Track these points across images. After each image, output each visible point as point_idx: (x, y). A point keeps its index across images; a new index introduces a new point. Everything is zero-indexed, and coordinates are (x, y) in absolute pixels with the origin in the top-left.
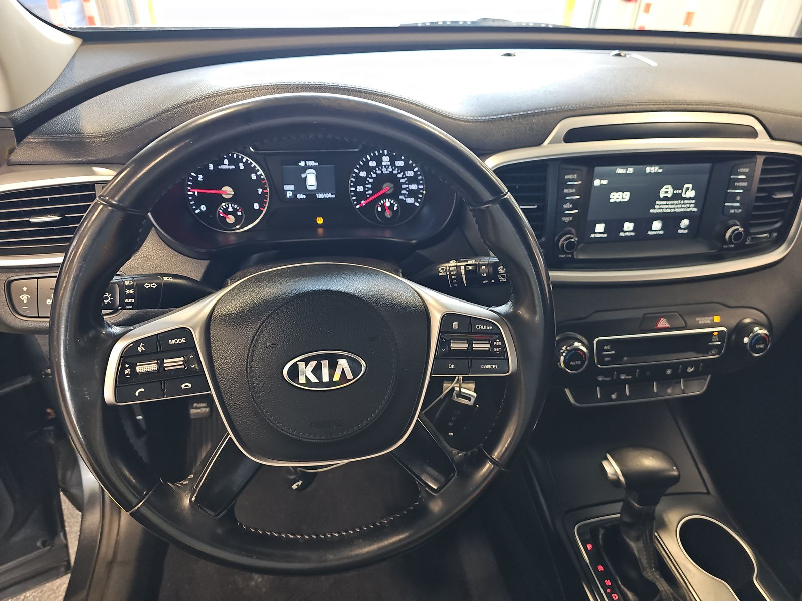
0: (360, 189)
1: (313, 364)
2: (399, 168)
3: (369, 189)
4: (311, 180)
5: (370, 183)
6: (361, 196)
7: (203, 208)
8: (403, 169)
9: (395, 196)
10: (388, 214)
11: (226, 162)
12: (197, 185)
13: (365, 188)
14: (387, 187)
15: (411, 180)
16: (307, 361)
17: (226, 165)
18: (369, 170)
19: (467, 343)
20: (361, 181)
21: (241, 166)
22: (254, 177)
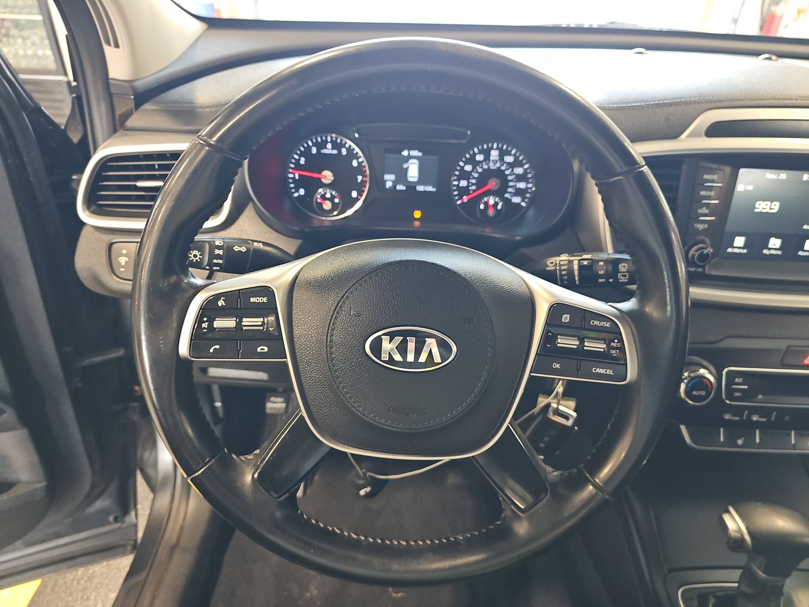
0: (463, 183)
1: (398, 339)
2: (508, 164)
3: (473, 184)
4: (413, 171)
5: (474, 178)
6: (464, 191)
7: (302, 192)
8: (512, 165)
9: (500, 193)
10: (491, 212)
11: (329, 146)
12: (298, 167)
13: (469, 182)
14: (493, 184)
15: (519, 178)
16: (392, 336)
17: (329, 150)
18: (475, 164)
19: (578, 340)
20: (465, 175)
21: (344, 152)
22: (355, 163)
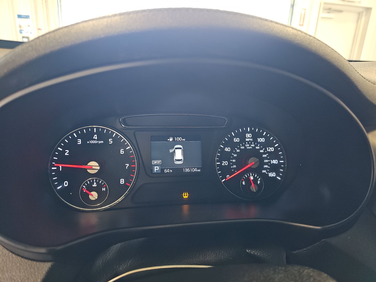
0: (225, 163)
2: (261, 143)
3: (234, 164)
4: (179, 155)
5: (234, 158)
6: (226, 170)
7: (66, 184)
8: (264, 145)
9: (258, 170)
10: (253, 188)
11: (95, 137)
12: (62, 159)
13: (229, 162)
14: (252, 162)
15: (272, 156)
17: (95, 140)
18: (233, 146)
20: (226, 156)
21: (111, 141)
22: (122, 152)
